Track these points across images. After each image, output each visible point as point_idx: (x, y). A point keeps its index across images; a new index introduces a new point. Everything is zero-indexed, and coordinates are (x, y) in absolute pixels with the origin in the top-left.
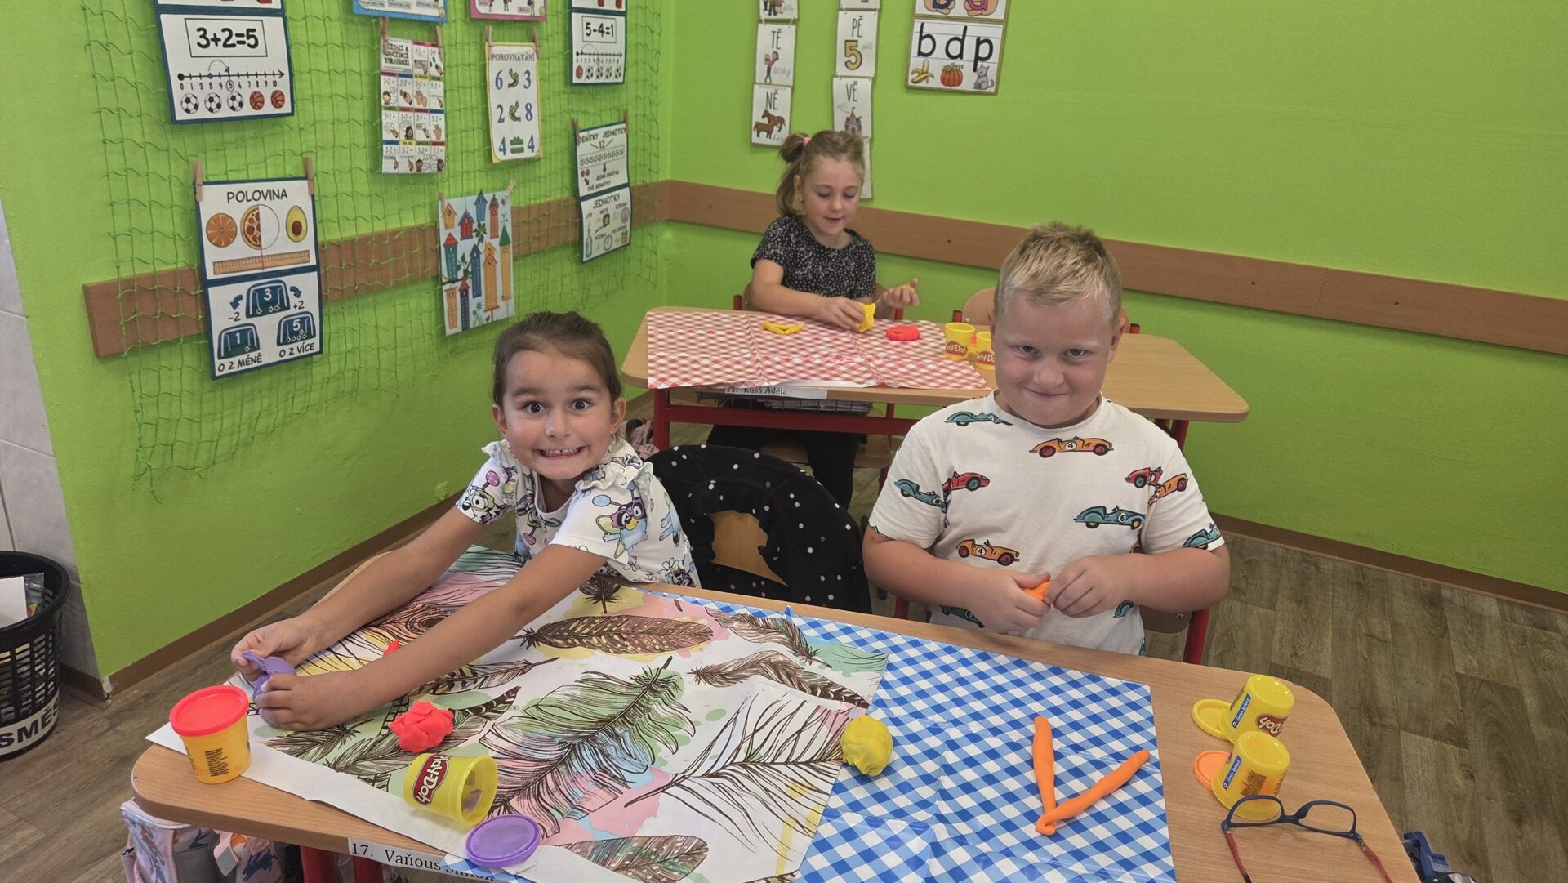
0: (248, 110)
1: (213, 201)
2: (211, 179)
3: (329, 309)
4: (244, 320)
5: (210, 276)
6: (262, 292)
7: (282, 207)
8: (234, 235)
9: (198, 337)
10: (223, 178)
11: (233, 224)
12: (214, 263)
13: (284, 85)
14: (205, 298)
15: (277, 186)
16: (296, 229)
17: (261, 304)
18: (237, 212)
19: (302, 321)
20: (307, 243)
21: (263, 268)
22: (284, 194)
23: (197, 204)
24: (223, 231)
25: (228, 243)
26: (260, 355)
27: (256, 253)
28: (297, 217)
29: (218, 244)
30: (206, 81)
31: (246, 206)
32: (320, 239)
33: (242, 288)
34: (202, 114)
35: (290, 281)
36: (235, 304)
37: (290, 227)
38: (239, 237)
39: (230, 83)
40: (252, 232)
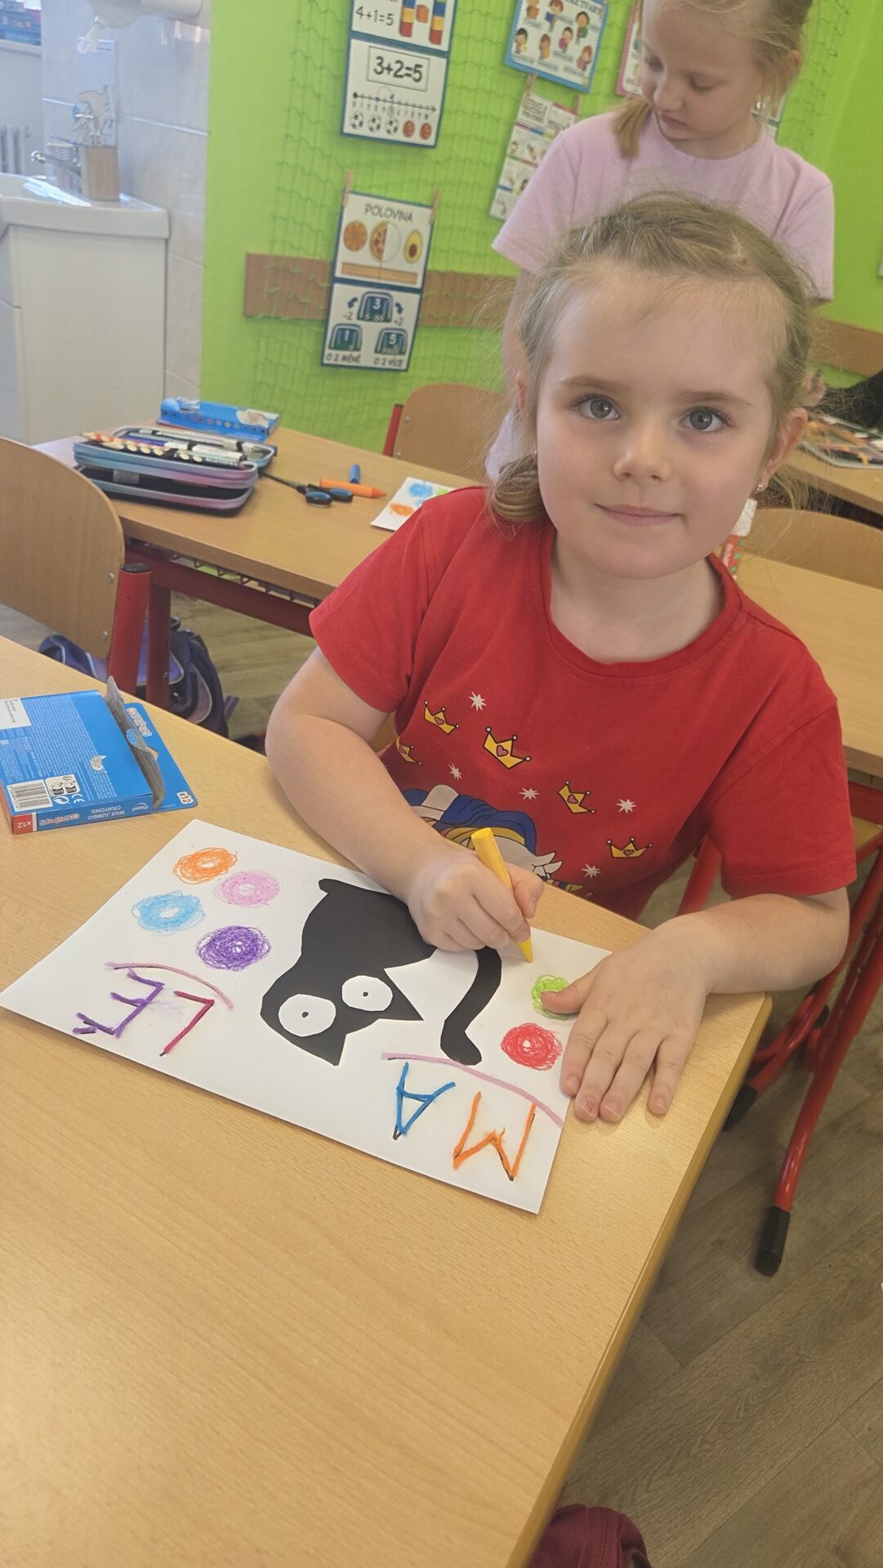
0: (399, 136)
1: (355, 210)
2: (358, 190)
3: (422, 333)
4: (354, 320)
5: (338, 274)
6: (373, 300)
7: (406, 227)
8: (363, 243)
10: (367, 191)
11: (365, 233)
12: (344, 264)
13: (433, 121)
14: (330, 290)
15: (406, 208)
16: (413, 251)
17: (370, 311)
18: (370, 223)
19: (398, 336)
20: (418, 267)
21: (379, 278)
22: (410, 217)
23: (342, 208)
24: (356, 237)
25: (357, 249)
26: (359, 356)
27: (376, 264)
28: (415, 240)
29: (350, 247)
30: (373, 102)
31: (379, 220)
32: (430, 267)
33: (359, 292)
34: (364, 131)
35: (397, 296)
36: (351, 304)
37: (408, 248)
38: (367, 246)
39: (392, 109)
40: (378, 244)
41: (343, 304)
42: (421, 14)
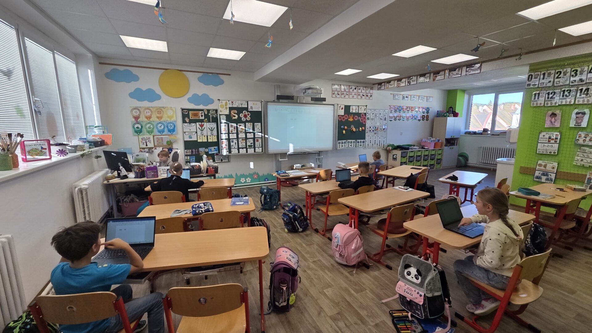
0: (549, 153)
1: (540, 162)
2: (541, 160)
3: (556, 179)
4: (540, 175)
5: (537, 169)
6: (544, 173)
7: (551, 165)
9: (533, 175)
10: (543, 160)
13: (556, 152)
14: (535, 172)
15: (552, 162)
16: (553, 168)
17: (543, 175)
18: (543, 164)
19: (551, 179)
20: (555, 170)
21: (546, 171)
22: (553, 164)
23: (538, 162)
24: (540, 165)
25: (541, 167)
26: (541, 180)
27: (545, 169)
29: (539, 167)
30: (543, 150)
31: (545, 164)
32: (558, 170)
33: (541, 172)
34: (541, 153)
35: (549, 174)
36: (539, 173)
38: (543, 167)
39: (546, 151)
40: (545, 166)
41: (537, 173)
42: (553, 139)
